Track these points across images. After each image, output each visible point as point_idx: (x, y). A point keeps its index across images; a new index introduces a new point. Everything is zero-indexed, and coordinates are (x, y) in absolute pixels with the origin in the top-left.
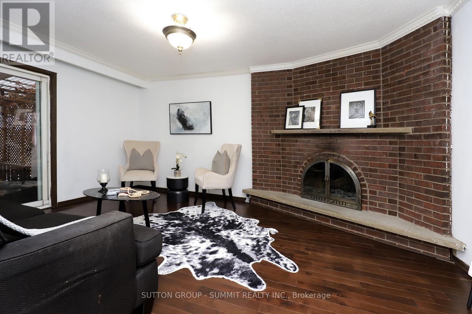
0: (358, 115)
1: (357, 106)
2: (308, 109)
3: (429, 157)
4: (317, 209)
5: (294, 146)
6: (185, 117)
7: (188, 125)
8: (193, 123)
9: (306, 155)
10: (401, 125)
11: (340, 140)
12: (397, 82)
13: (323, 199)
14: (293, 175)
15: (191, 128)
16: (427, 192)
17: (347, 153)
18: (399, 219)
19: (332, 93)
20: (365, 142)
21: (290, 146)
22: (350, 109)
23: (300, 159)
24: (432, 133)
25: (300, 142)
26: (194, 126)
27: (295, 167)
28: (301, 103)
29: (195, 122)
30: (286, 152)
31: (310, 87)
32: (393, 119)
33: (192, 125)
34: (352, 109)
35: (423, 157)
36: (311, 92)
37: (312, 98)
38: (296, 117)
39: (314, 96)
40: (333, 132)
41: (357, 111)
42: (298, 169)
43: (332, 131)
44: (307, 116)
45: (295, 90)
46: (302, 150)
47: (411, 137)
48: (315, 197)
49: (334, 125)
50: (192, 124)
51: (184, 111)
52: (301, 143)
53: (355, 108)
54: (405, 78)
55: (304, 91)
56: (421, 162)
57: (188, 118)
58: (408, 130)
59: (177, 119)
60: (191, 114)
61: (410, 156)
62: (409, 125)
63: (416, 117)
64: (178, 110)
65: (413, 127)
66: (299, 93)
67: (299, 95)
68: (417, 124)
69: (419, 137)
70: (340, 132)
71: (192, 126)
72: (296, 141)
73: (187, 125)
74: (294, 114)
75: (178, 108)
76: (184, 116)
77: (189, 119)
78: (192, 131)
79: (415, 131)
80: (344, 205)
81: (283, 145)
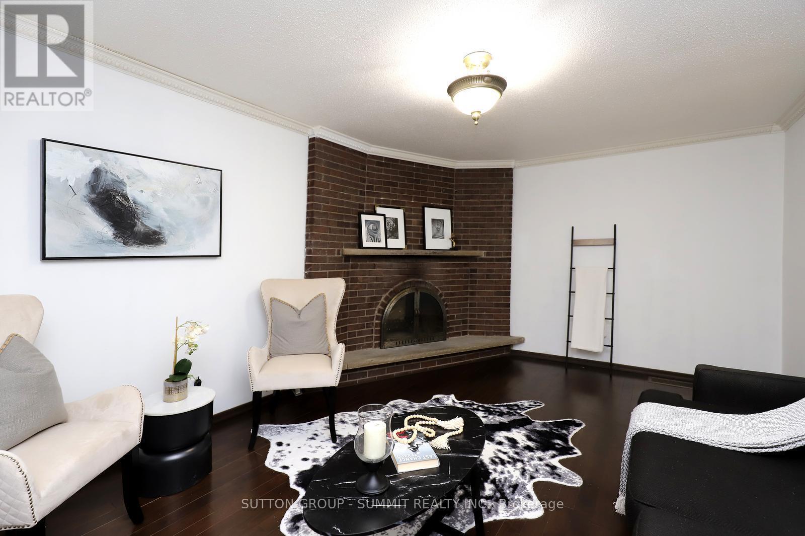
0: (439, 235)
1: (438, 225)
2: (389, 219)
3: (500, 277)
4: (434, 352)
5: (370, 273)
6: (127, 200)
7: (139, 228)
8: (161, 225)
9: (386, 286)
10: (475, 248)
11: (426, 263)
12: (472, 208)
13: (410, 341)
14: (366, 319)
15: (152, 238)
16: (497, 305)
17: (433, 278)
18: (470, 336)
19: (414, 204)
20: (447, 265)
21: (364, 273)
22: (433, 227)
23: (377, 292)
24: (503, 257)
25: (378, 267)
26: (166, 232)
27: (370, 305)
28: (379, 210)
29: (168, 220)
30: (358, 283)
31: (389, 188)
32: (467, 242)
33: (157, 230)
34: (434, 227)
35: (494, 276)
36: (390, 196)
37: (390, 205)
38: (377, 230)
39: (394, 202)
40: (428, 255)
41: (438, 231)
42: (374, 308)
43: (427, 253)
44: (389, 230)
45: (369, 187)
46: (381, 279)
47: (482, 259)
48: (401, 342)
49: (415, 244)
50: (160, 227)
51: (126, 180)
52: (380, 269)
53: (437, 226)
54: (479, 206)
55: (382, 192)
56: (493, 281)
57: (139, 204)
58: (482, 254)
59: (89, 204)
60: (154, 195)
61: (483, 277)
62: (481, 249)
63: (489, 243)
64: (97, 172)
65: (486, 251)
66: (374, 194)
67: (374, 196)
68: (490, 248)
69: (492, 260)
70: (434, 255)
71: (155, 233)
72: (374, 266)
73: (136, 229)
74: (372, 225)
75: (97, 163)
76: (125, 197)
77: (148, 209)
78: (158, 247)
79: (488, 254)
80: (432, 340)
81: (353, 273)
